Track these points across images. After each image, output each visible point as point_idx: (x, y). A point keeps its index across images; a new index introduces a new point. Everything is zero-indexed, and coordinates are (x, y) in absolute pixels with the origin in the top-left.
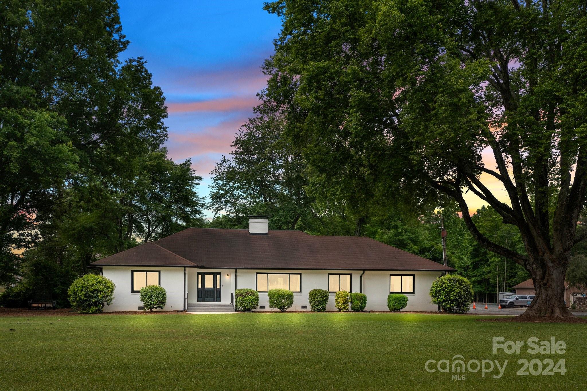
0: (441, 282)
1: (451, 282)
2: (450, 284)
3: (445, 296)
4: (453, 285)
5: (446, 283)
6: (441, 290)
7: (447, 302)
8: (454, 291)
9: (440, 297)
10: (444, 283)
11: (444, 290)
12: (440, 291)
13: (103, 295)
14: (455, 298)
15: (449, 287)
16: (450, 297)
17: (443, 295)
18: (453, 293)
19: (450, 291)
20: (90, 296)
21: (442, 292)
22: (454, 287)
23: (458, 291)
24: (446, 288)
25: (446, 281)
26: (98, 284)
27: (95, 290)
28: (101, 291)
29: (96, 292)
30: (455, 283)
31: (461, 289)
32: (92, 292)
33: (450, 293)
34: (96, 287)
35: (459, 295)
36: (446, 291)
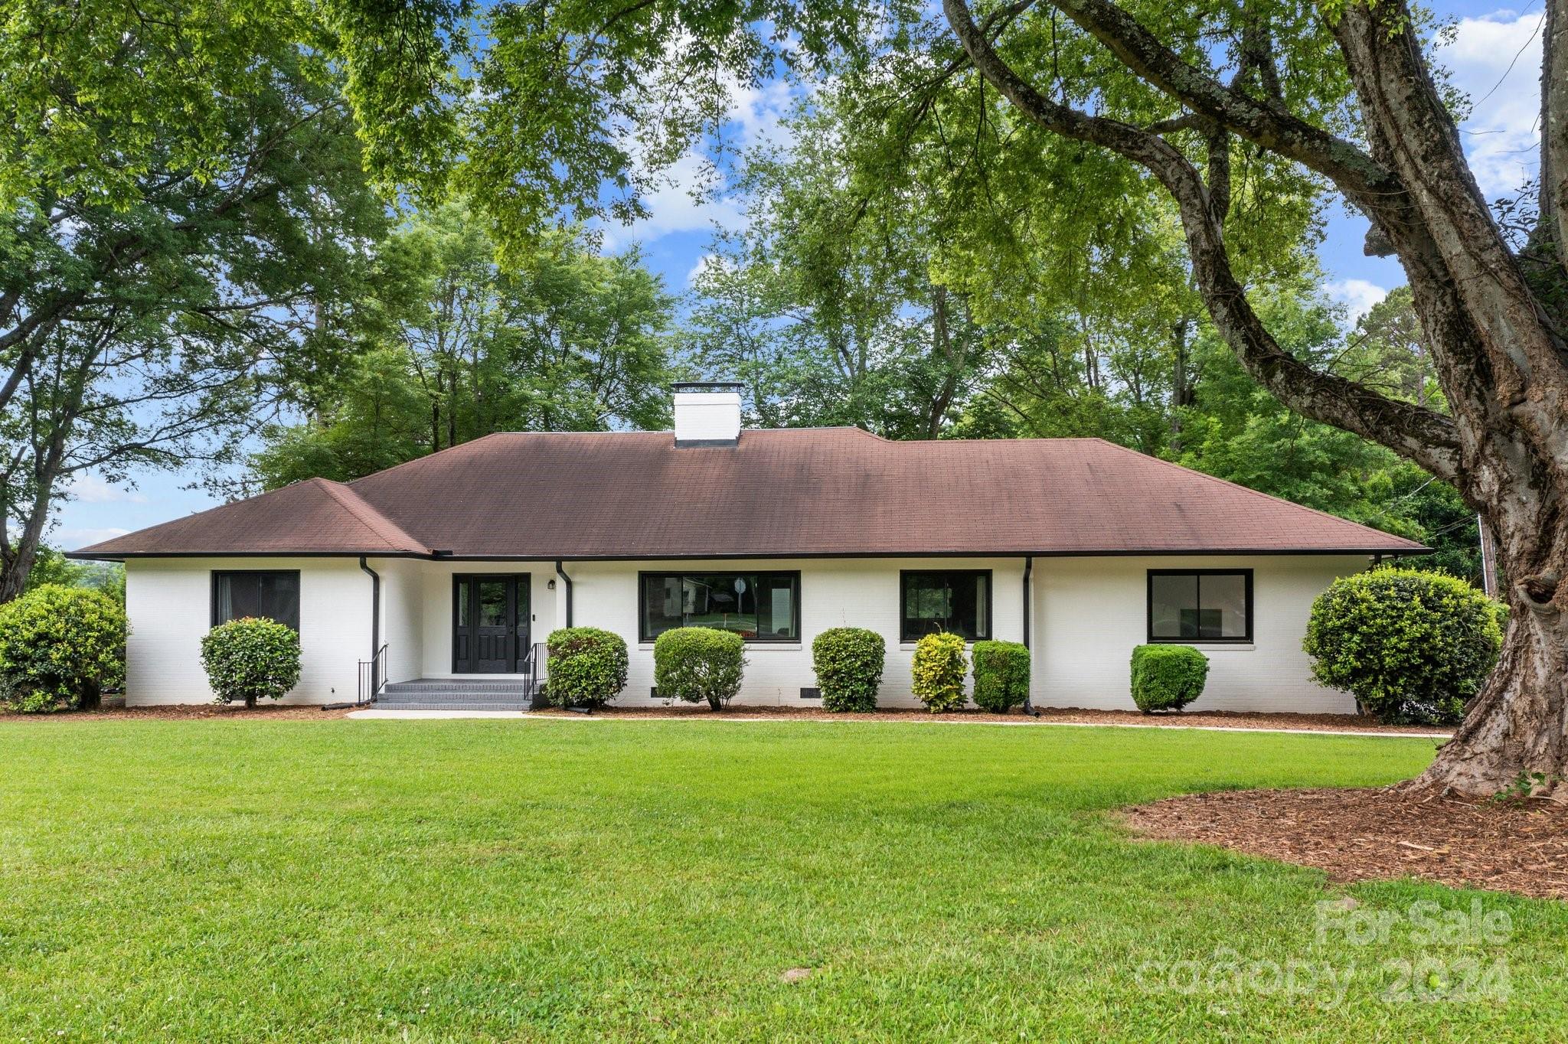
0: (1343, 595)
1: (1389, 597)
2: (1380, 606)
3: (1359, 655)
4: (1394, 608)
5: (1363, 600)
6: (1342, 627)
7: (1370, 680)
8: (1400, 631)
9: (1340, 658)
10: (1354, 601)
11: (1353, 630)
12: (1336, 631)
13: (65, 651)
14: (1408, 660)
15: (1375, 617)
16: (1381, 660)
17: (1349, 651)
18: (1394, 640)
19: (1383, 632)
20: (25, 658)
21: (1346, 636)
22: (1400, 617)
23: (1416, 631)
24: (1362, 620)
25: (1365, 593)
26: (53, 617)
27: (41, 636)
28: (59, 640)
29: (42, 643)
30: (1403, 600)
31: (1433, 623)
32: (31, 643)
33: (1380, 642)
34: (42, 626)
35: (1421, 651)
36: (1363, 634)
